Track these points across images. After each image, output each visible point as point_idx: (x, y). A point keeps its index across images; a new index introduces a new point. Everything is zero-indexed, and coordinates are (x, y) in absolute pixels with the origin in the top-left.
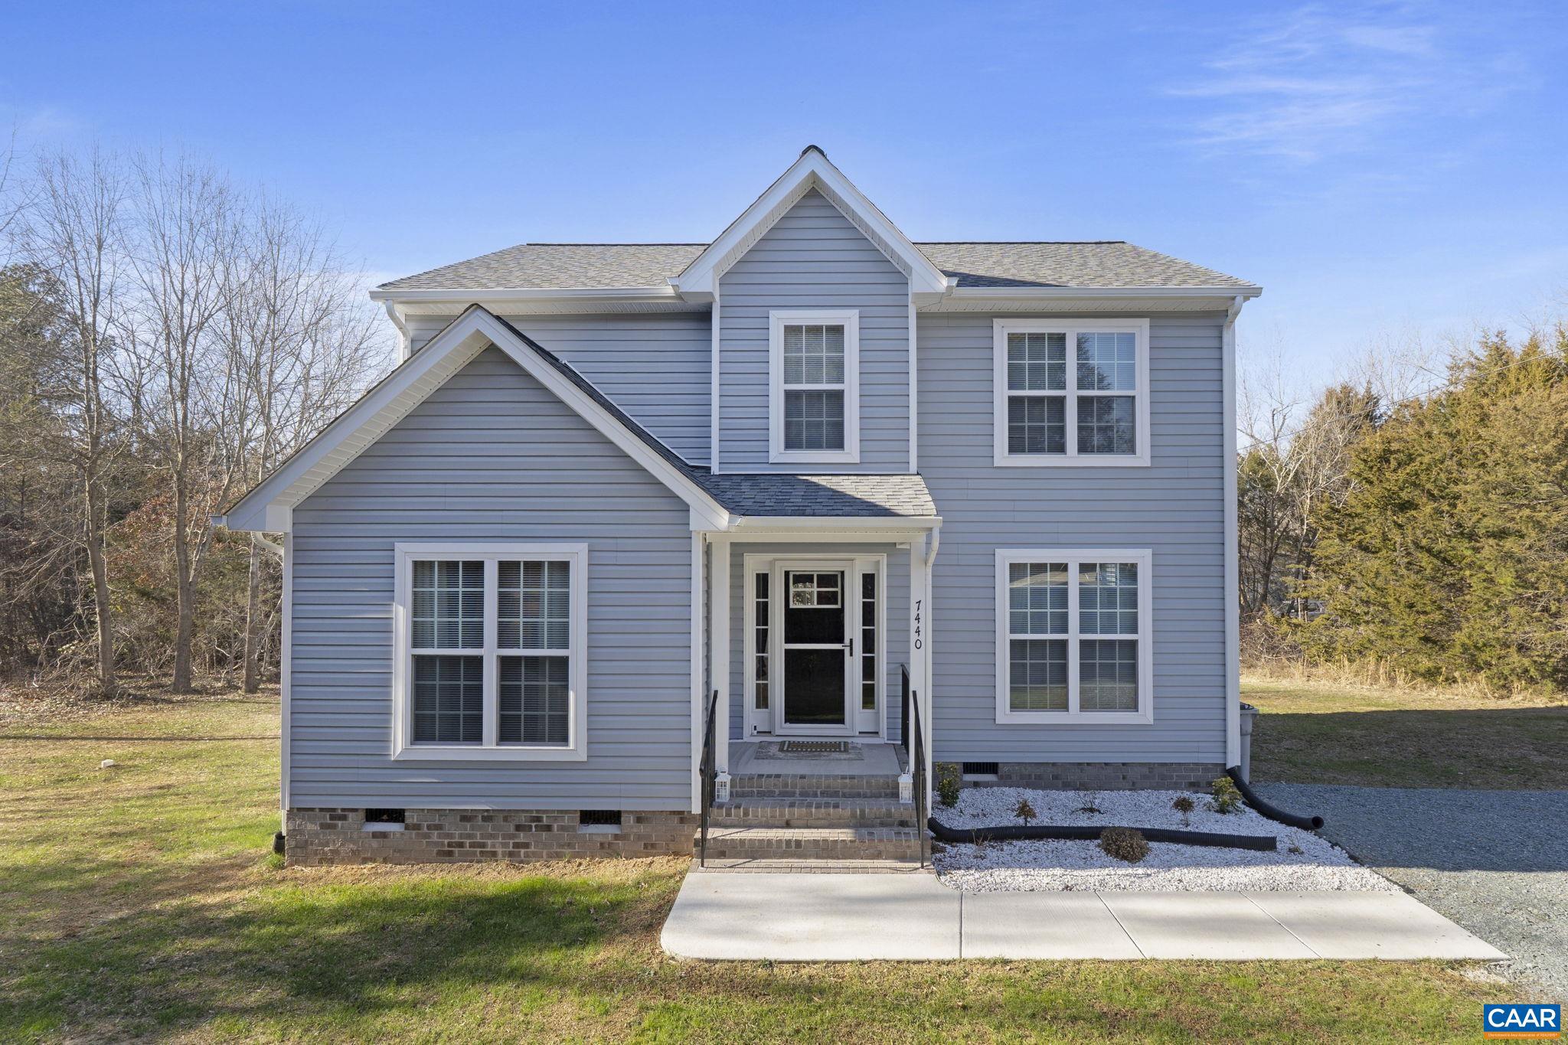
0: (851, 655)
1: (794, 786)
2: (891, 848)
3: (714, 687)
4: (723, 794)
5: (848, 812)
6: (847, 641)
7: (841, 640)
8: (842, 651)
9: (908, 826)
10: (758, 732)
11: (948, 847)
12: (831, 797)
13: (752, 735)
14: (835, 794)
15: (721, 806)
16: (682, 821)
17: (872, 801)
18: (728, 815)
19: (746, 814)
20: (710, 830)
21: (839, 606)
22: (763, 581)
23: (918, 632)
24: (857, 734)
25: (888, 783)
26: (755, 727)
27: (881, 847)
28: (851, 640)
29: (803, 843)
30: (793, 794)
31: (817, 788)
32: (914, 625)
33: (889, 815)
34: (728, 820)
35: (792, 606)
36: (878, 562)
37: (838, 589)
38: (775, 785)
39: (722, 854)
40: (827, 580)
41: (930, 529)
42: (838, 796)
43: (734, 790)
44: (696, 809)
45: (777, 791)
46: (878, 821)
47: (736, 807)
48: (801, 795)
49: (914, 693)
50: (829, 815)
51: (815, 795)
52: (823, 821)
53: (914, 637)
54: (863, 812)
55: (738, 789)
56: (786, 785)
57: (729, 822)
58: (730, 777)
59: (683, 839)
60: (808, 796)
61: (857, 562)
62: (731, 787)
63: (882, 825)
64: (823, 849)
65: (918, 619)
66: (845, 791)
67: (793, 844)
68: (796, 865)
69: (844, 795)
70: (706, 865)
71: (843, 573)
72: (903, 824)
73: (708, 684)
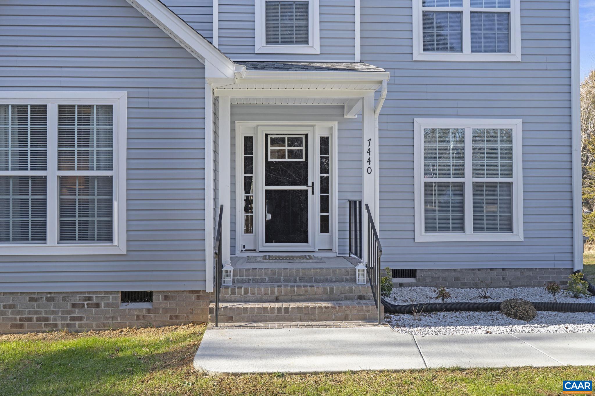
0: (313, 193)
1: (280, 274)
2: (355, 312)
3: (220, 203)
4: (228, 280)
5: (321, 290)
6: (310, 184)
7: (306, 183)
8: (307, 191)
9: (365, 299)
10: (246, 250)
11: (393, 316)
12: (307, 282)
13: (242, 252)
14: (310, 280)
15: (227, 288)
16: (198, 298)
17: (337, 284)
18: (233, 293)
19: (246, 292)
20: (220, 304)
21: (303, 160)
22: (248, 142)
23: (369, 161)
24: (317, 250)
25: (347, 271)
26: (244, 246)
27: (348, 312)
28: (313, 183)
29: (290, 310)
30: (279, 280)
31: (297, 275)
32: (366, 156)
33: (351, 291)
34: (233, 297)
35: (270, 160)
36: (331, 129)
37: (303, 148)
38: (266, 274)
39: (230, 319)
40: (294, 141)
41: (381, 82)
42: (312, 281)
43: (236, 278)
44: (210, 288)
45: (267, 278)
46: (343, 296)
47: (238, 288)
48: (285, 281)
49: (367, 206)
50: (307, 291)
51: (295, 281)
52: (303, 297)
53: (366, 165)
54: (332, 289)
55: (239, 278)
56: (274, 274)
57: (233, 299)
58: (233, 268)
59: (199, 311)
60: (291, 282)
61: (317, 129)
62: (234, 276)
63: (346, 298)
64: (305, 314)
65: (369, 152)
66: (317, 277)
67: (283, 310)
68: (286, 324)
69: (316, 281)
70: (218, 325)
71: (306, 136)
72: (361, 298)
73: (215, 199)
